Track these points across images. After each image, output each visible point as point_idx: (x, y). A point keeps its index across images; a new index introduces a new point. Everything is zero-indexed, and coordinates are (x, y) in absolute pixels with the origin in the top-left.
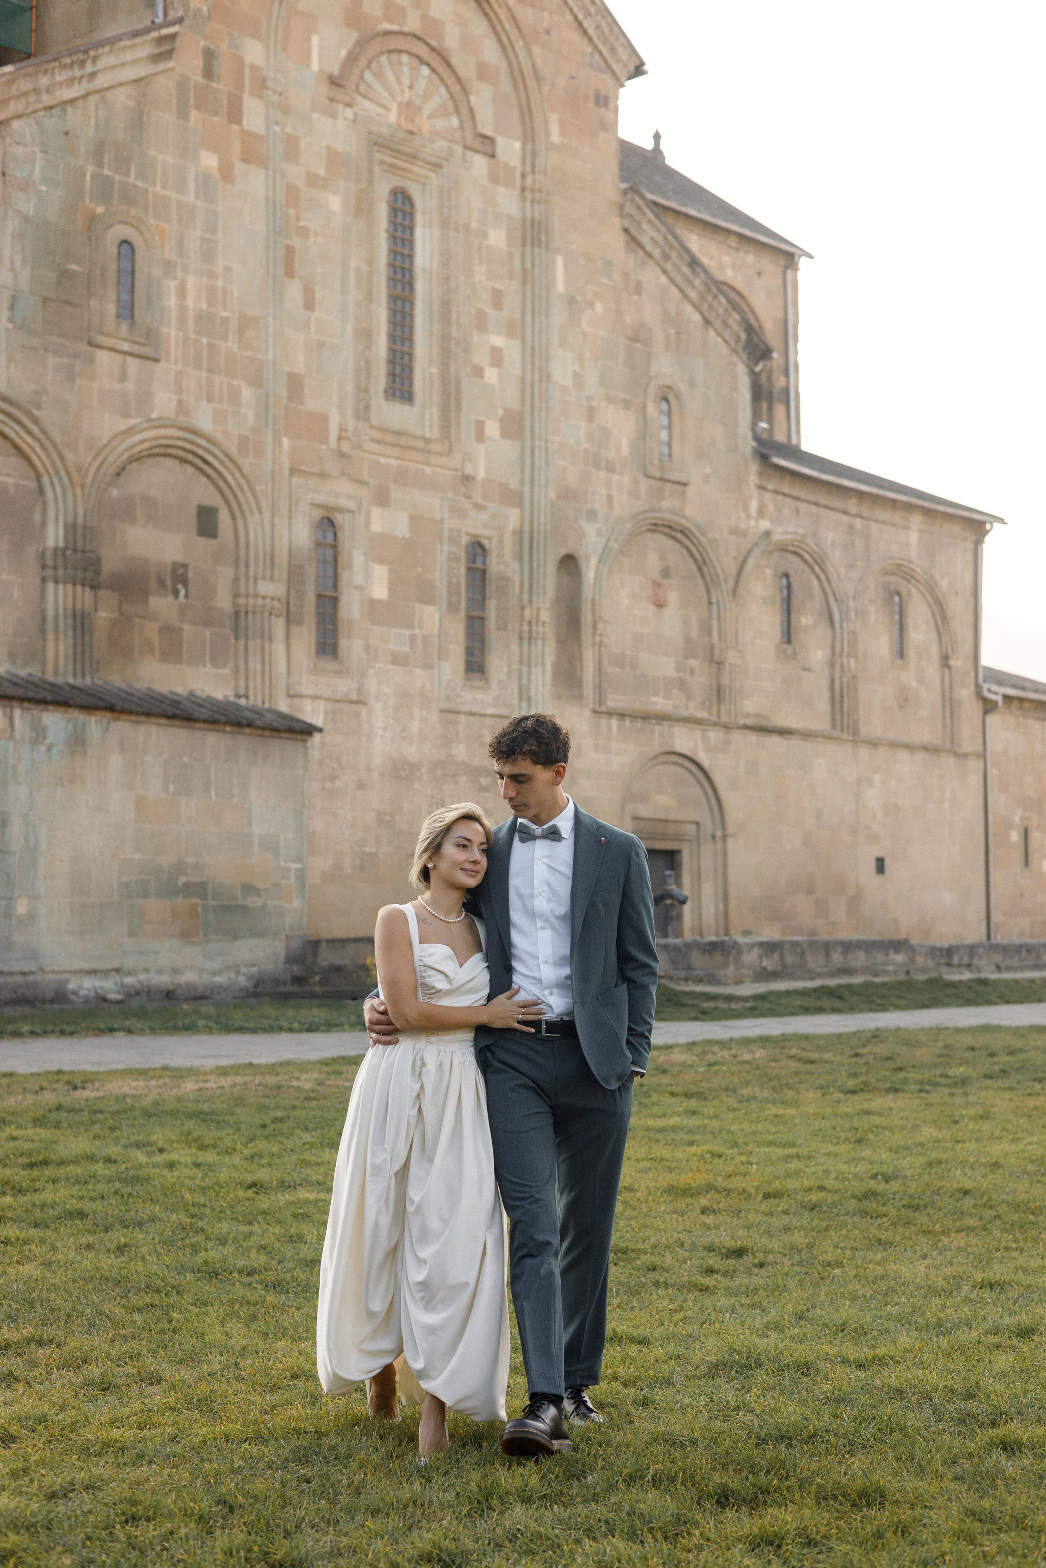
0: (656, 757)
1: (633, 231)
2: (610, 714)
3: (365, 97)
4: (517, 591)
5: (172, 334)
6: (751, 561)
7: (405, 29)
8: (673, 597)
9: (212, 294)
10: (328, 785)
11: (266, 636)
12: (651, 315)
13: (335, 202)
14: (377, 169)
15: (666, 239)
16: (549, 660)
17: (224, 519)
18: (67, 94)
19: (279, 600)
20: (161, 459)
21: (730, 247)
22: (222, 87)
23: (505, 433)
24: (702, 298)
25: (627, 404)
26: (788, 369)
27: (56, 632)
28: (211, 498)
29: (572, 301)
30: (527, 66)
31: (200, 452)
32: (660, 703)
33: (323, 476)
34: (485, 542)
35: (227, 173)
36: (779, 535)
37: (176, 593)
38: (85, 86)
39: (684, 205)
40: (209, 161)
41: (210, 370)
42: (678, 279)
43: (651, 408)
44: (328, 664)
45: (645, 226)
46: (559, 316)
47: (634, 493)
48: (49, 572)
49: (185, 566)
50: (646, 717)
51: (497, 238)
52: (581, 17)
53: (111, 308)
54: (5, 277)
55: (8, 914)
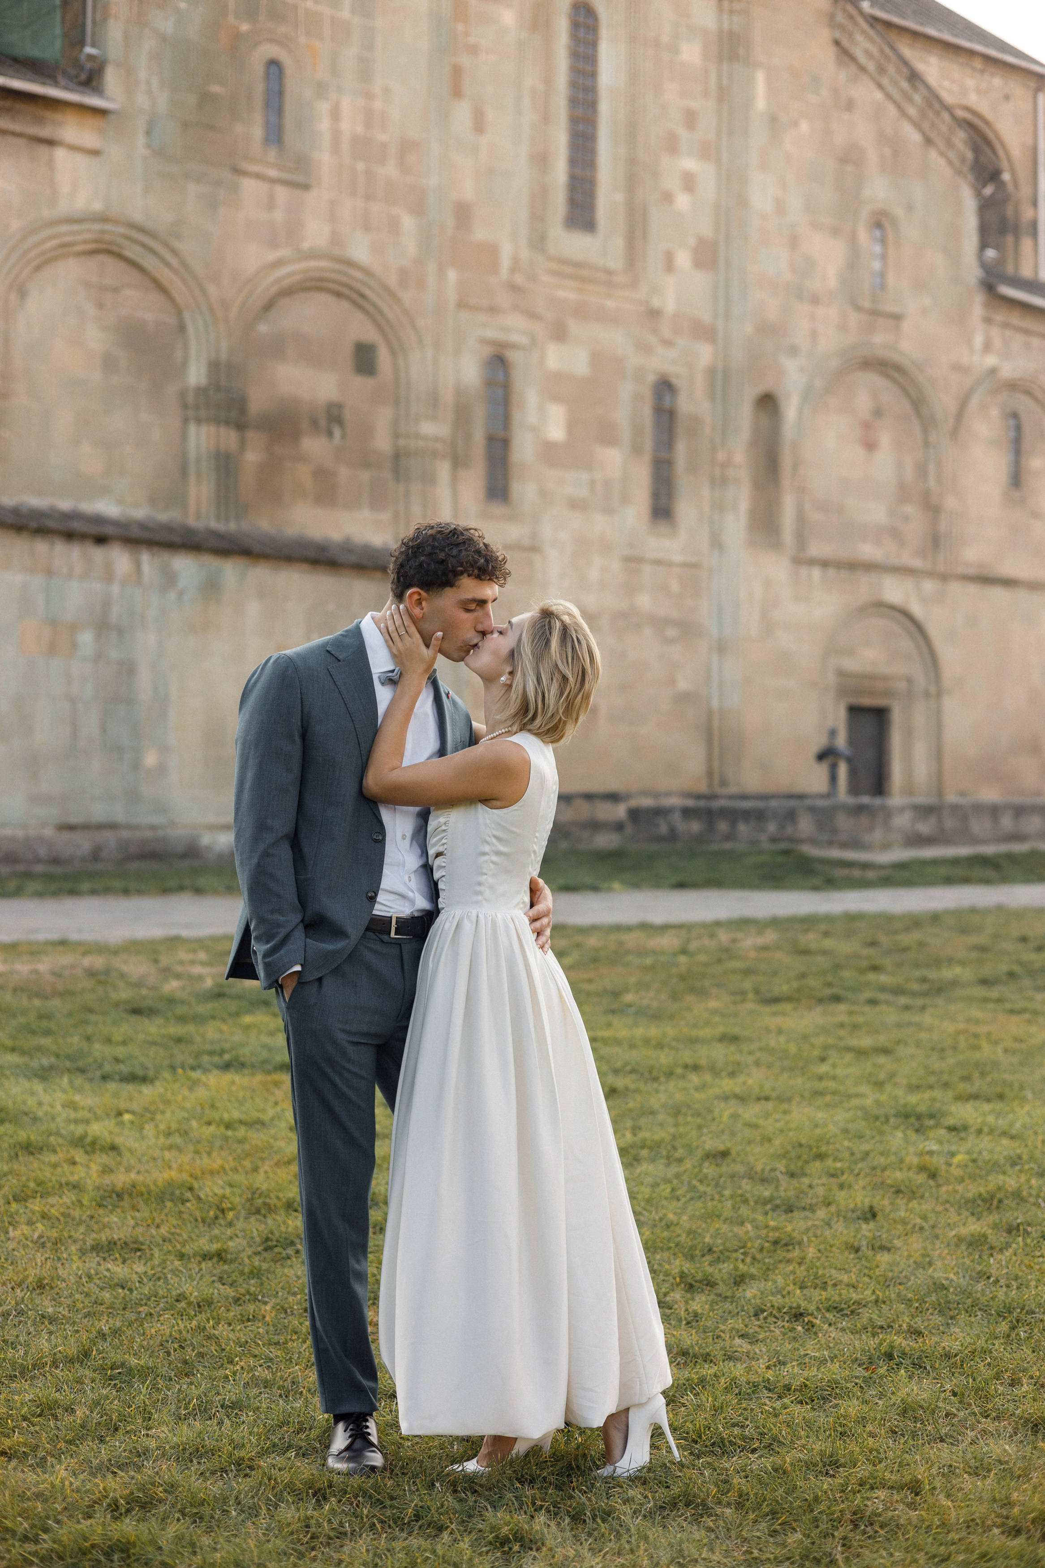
0: (863, 608)
1: (845, 42)
2: (812, 562)
4: (710, 432)
5: (325, 159)
6: (974, 402)
8: (885, 438)
9: (369, 118)
11: (429, 479)
12: (864, 134)
13: (508, 17)
15: (882, 51)
16: (744, 506)
17: (383, 358)
19: (444, 441)
20: (314, 293)
21: (975, 70)
23: (698, 264)
24: (923, 114)
25: (835, 231)
27: (199, 474)
28: (369, 333)
29: (774, 119)
31: (355, 285)
32: (868, 551)
33: (493, 310)
34: (674, 381)
36: (1008, 371)
37: (330, 434)
41: (369, 197)
42: (897, 96)
43: (863, 236)
44: (498, 509)
45: (859, 37)
46: (758, 138)
47: (842, 328)
48: (191, 413)
49: (340, 406)
50: (854, 566)
51: (691, 53)
53: (257, 132)
54: (142, 100)
55: (136, 766)
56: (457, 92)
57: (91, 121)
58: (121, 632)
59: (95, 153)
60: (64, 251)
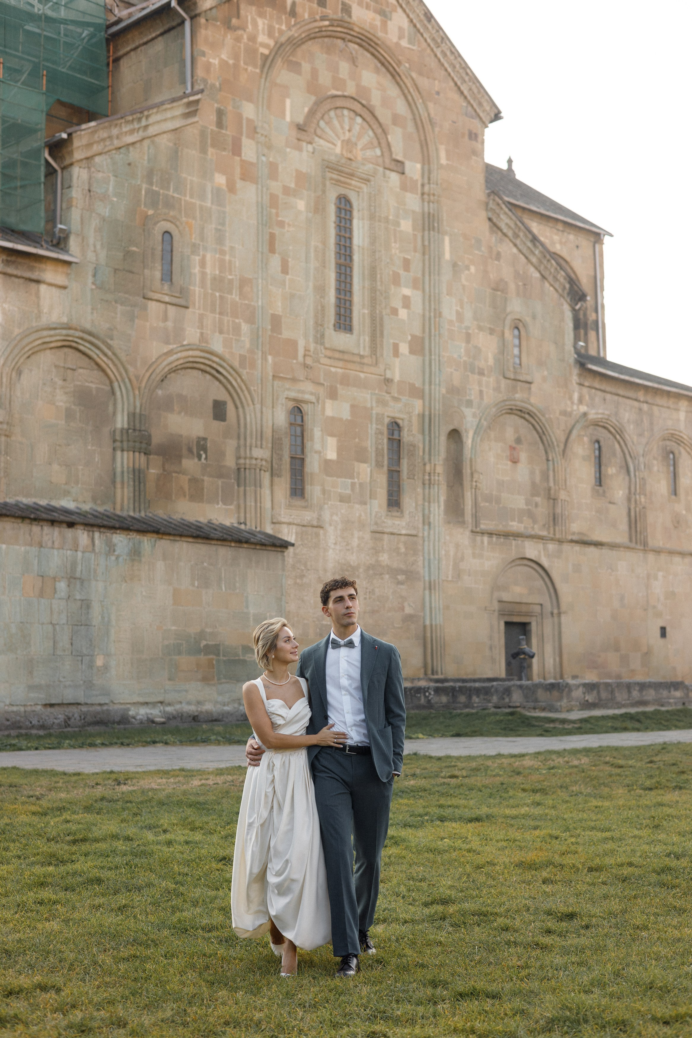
0: (513, 561)
1: (495, 220)
2: (482, 533)
3: (320, 137)
4: (421, 454)
5: (196, 290)
6: (575, 432)
7: (346, 94)
8: (523, 456)
9: (222, 265)
10: (298, 581)
11: (258, 484)
12: (507, 273)
13: (301, 205)
14: (328, 183)
15: (516, 224)
16: (442, 499)
17: (230, 409)
18: (130, 139)
19: (266, 461)
20: (189, 370)
21: (558, 230)
22: (229, 132)
23: (412, 352)
24: (540, 262)
25: (492, 331)
26: (597, 308)
27: (123, 483)
28: (222, 395)
29: (455, 265)
30: (424, 115)
31: (215, 365)
32: (515, 526)
33: (294, 380)
34: (400, 422)
35: (231, 188)
36: (592, 415)
37: (199, 457)
38: (141, 134)
39: (527, 204)
40: (220, 180)
41: (221, 313)
42: (525, 250)
43: (507, 334)
44: (298, 502)
45: (502, 216)
46: (446, 275)
47: (497, 389)
48: (118, 444)
49: (205, 439)
50: (507, 535)
51: (406, 226)
52: (459, 83)
53: (158, 274)
54: (91, 256)
55: (91, 666)
56: (272, 250)
57: (61, 269)
58: (82, 581)
59: (64, 288)
60: (45, 346)
